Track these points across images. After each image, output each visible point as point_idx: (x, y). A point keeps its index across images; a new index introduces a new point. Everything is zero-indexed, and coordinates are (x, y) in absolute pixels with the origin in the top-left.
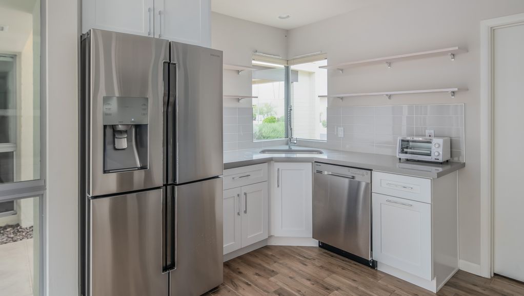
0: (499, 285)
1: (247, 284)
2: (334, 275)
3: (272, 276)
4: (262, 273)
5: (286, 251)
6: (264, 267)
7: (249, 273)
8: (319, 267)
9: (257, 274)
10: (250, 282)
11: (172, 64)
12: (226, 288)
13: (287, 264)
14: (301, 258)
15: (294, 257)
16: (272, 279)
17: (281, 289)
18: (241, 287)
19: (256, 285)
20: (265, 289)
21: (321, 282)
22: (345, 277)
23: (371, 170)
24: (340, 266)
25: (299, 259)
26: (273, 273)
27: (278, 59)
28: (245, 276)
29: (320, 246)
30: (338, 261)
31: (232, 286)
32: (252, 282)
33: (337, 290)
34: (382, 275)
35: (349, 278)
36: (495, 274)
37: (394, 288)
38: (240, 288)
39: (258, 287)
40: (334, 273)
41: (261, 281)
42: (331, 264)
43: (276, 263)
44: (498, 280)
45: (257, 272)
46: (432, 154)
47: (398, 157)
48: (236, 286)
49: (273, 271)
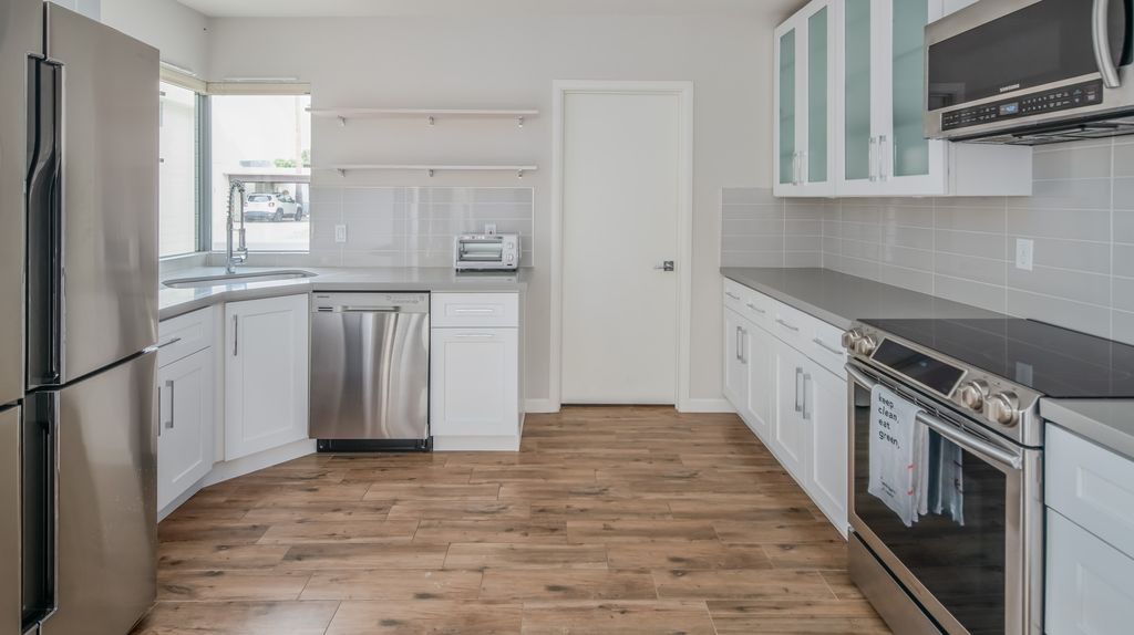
0: (570, 416)
1: (212, 574)
2: (375, 485)
3: (260, 536)
4: (233, 541)
5: (257, 482)
6: (227, 529)
7: (203, 553)
8: (341, 483)
9: (220, 548)
10: (216, 567)
11: (49, 64)
12: (160, 607)
13: (274, 504)
14: (296, 483)
15: (281, 486)
16: (263, 540)
17: (294, 547)
18: (199, 587)
19: (235, 567)
20: (260, 563)
21: (361, 504)
22: (395, 480)
23: (429, 292)
24: (375, 468)
25: (295, 486)
26: (257, 530)
27: (190, 76)
28: (193, 563)
29: (319, 450)
30: (366, 462)
31: (176, 595)
32: (224, 566)
33: (394, 504)
34: (445, 456)
35: (402, 480)
36: (563, 405)
37: (469, 466)
38: (198, 590)
39: (245, 568)
40: (373, 481)
41: (240, 555)
42: (359, 470)
43: (251, 512)
44: (566, 411)
45: (219, 543)
46: (504, 257)
47: (455, 267)
48: (189, 592)
49: (255, 527)
